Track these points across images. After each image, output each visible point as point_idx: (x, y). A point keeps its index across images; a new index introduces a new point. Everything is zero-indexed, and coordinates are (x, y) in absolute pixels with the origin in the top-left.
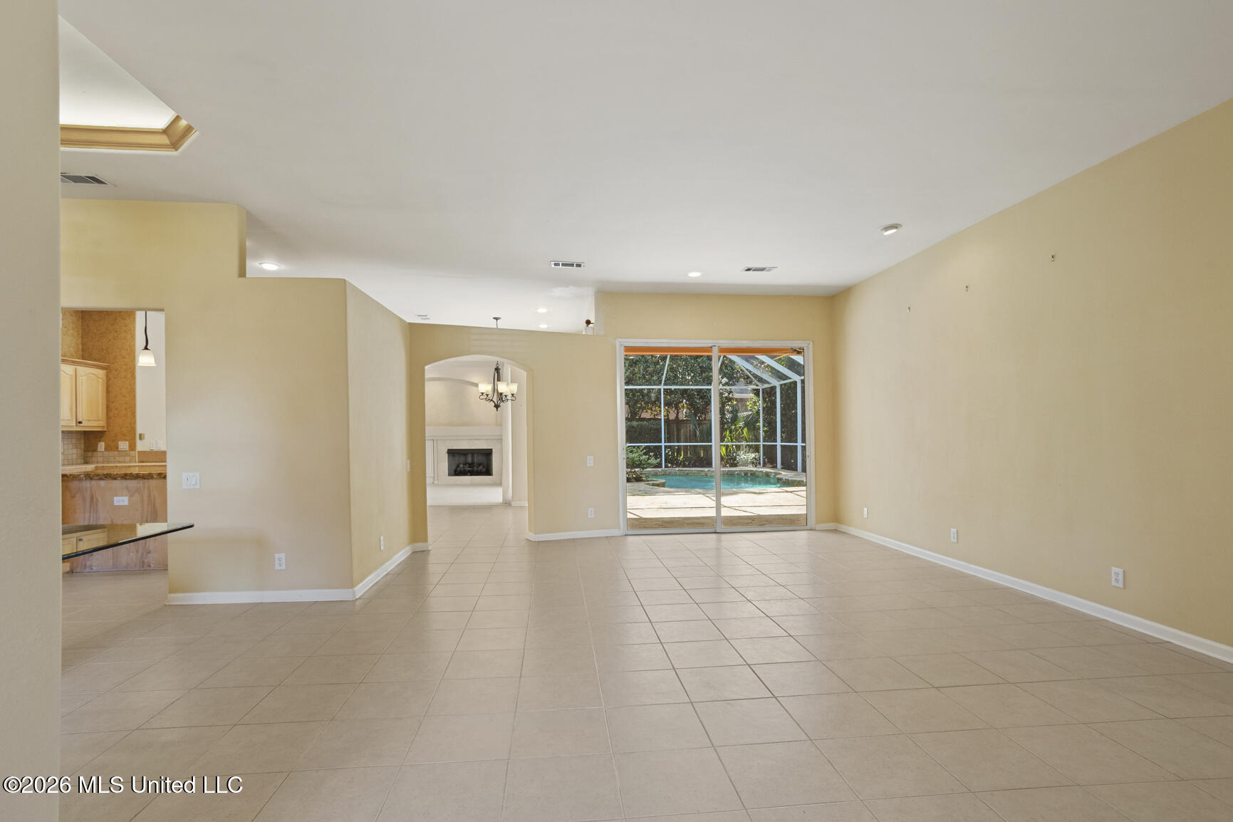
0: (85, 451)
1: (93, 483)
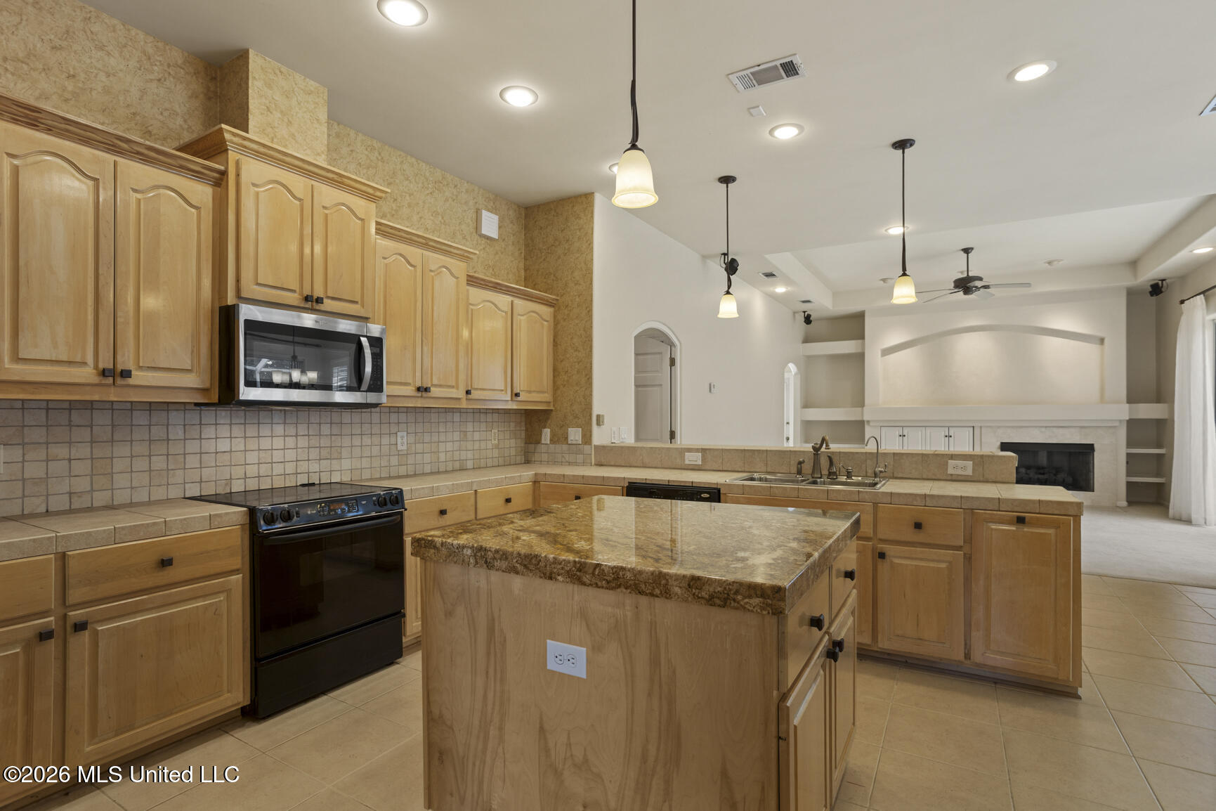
0: (526, 443)
1: (495, 576)
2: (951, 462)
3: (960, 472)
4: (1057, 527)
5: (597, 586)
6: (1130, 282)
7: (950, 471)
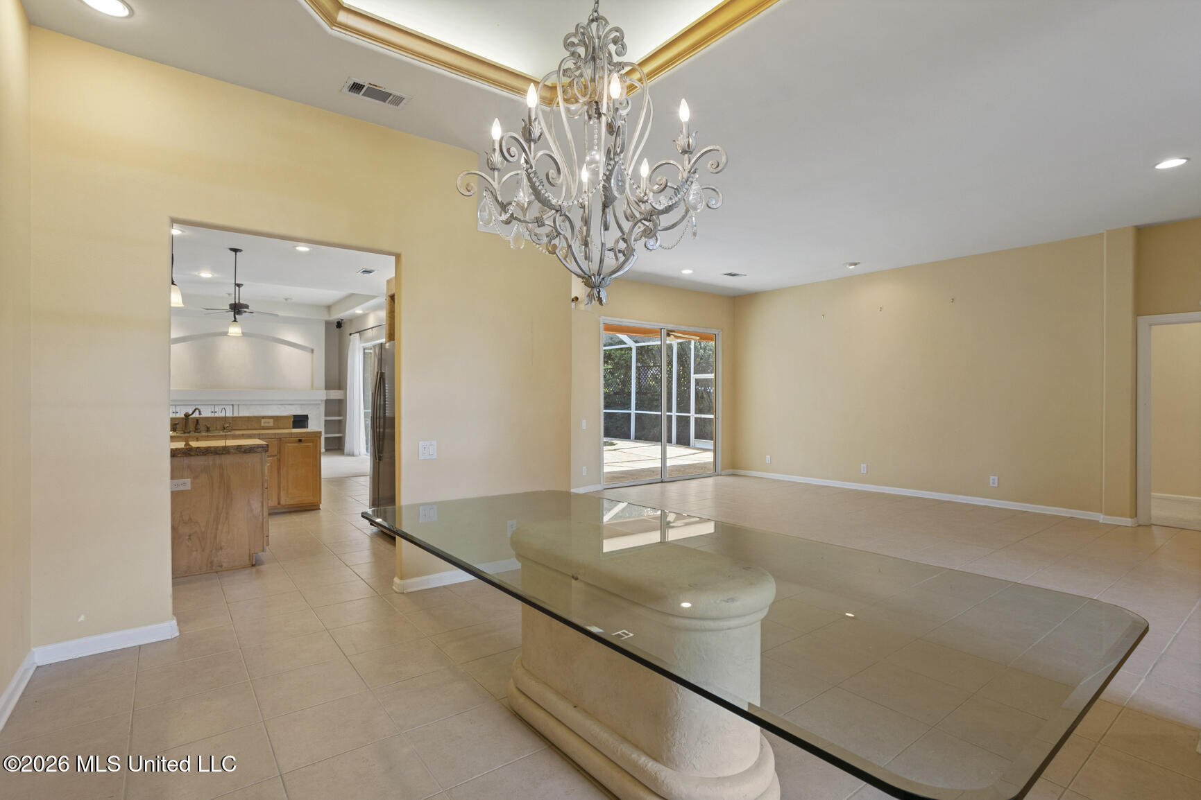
2: (263, 421)
3: (267, 425)
4: (313, 442)
5: (198, 455)
6: (327, 318)
7: (263, 425)
